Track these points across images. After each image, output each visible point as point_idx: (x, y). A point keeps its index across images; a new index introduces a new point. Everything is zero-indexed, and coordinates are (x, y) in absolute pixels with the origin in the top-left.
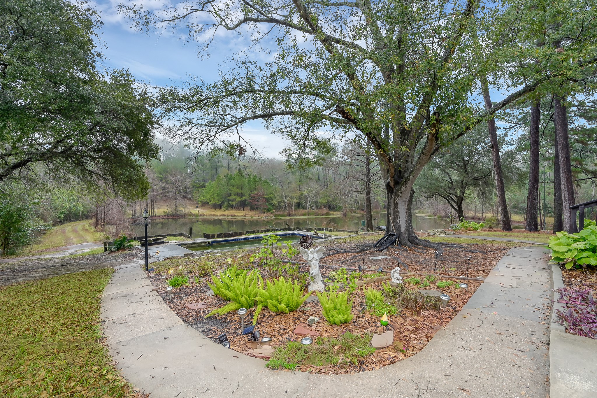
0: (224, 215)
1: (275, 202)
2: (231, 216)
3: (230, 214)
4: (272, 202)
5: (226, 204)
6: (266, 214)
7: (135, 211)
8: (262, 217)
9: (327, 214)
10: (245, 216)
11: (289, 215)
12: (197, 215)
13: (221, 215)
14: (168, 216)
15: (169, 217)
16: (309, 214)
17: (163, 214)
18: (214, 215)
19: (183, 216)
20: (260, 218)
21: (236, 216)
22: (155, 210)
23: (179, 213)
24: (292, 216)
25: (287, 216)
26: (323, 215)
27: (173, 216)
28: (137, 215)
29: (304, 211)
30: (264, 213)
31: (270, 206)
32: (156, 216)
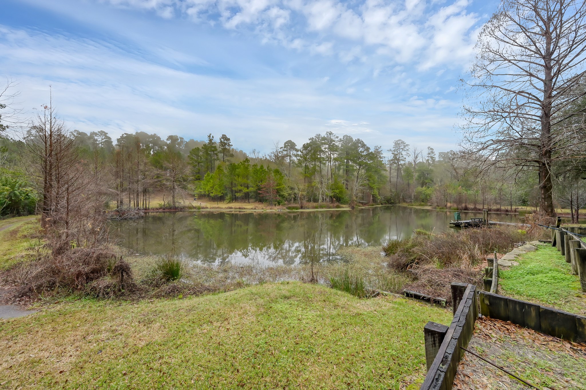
0: (231, 208)
1: (286, 194)
2: (240, 208)
3: (238, 207)
4: (282, 193)
5: (229, 196)
6: (277, 207)
7: (121, 202)
8: (276, 210)
9: (338, 207)
10: (255, 209)
11: (302, 208)
12: (199, 208)
13: (227, 208)
14: (163, 209)
15: (166, 210)
16: (321, 207)
17: (158, 206)
18: (218, 208)
19: (182, 209)
20: (273, 210)
21: (245, 209)
22: (147, 202)
23: (177, 205)
24: (304, 209)
25: (300, 209)
26: (334, 208)
27: (170, 209)
28: (125, 207)
29: (315, 204)
30: (275, 205)
31: (280, 198)
32: (149, 209)
